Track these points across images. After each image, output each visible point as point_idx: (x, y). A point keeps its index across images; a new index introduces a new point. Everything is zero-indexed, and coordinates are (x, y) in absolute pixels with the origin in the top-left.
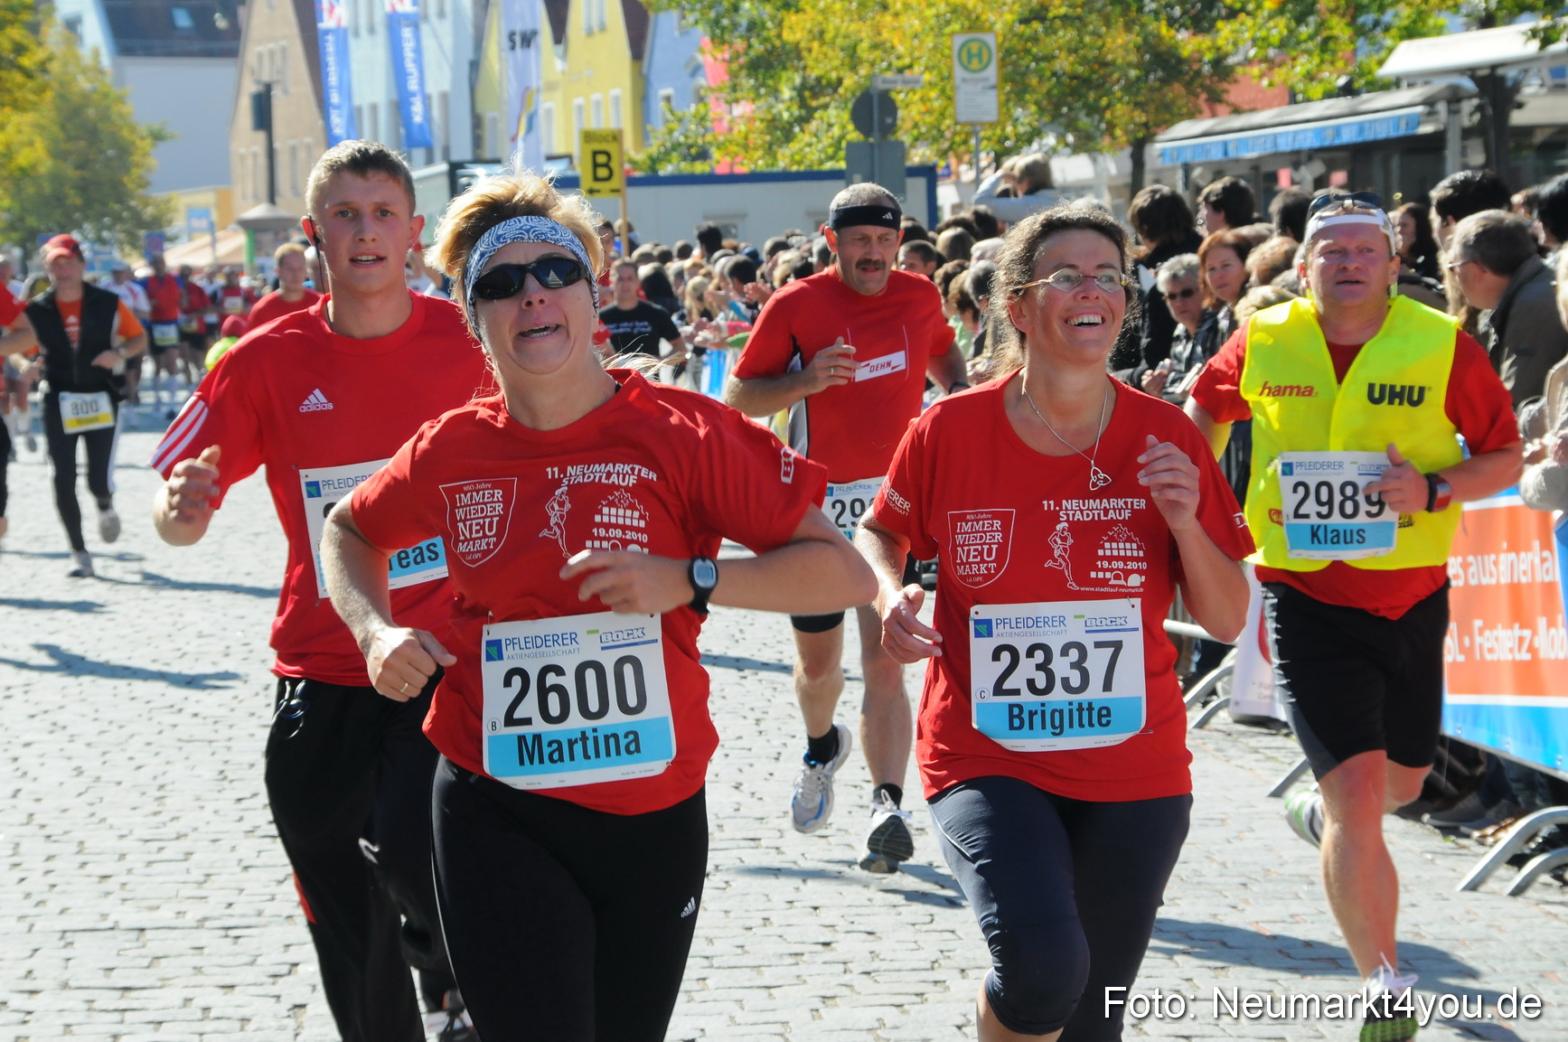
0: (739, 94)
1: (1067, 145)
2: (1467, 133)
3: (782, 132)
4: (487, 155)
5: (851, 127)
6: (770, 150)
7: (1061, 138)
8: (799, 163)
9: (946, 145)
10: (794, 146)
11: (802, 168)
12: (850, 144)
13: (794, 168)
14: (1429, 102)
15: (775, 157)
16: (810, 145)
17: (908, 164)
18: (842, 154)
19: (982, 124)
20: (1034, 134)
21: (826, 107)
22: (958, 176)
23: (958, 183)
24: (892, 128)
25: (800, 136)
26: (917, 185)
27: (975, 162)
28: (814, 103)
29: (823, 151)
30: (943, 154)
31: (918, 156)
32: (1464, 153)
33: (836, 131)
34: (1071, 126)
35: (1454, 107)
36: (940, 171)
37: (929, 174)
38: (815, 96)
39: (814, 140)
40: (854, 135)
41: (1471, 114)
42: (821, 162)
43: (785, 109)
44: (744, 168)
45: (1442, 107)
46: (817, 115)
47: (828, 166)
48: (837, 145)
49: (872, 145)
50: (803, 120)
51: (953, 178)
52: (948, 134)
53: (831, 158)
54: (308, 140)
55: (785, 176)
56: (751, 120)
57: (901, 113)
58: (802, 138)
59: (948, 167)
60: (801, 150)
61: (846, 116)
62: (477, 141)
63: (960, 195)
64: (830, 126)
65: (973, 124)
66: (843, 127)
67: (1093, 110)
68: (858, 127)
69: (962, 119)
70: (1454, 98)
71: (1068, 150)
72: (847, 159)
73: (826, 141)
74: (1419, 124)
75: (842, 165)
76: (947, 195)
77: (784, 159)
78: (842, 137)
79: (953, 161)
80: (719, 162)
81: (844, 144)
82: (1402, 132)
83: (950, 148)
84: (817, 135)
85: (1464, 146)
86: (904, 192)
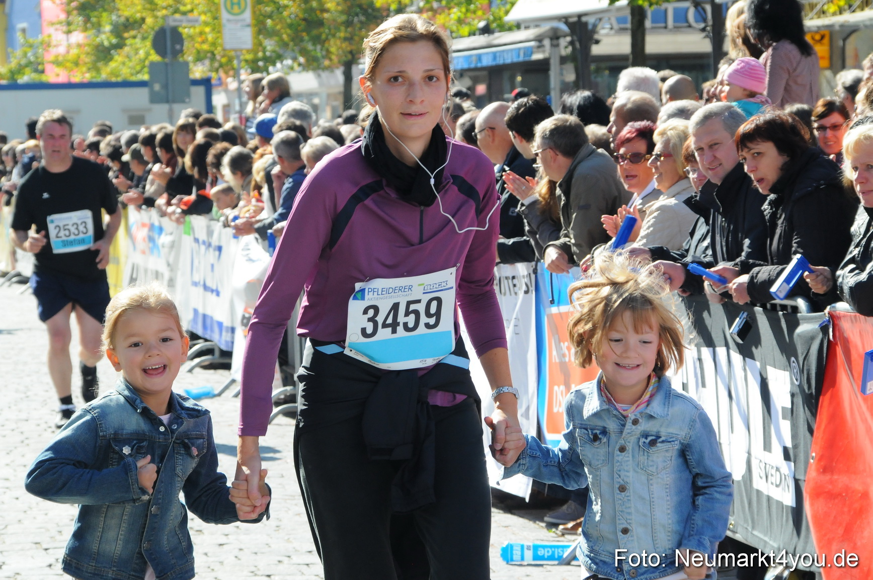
0: (72, 27)
1: (300, 65)
2: (563, 60)
3: (103, 54)
5: (152, 52)
6: (95, 68)
7: (295, 59)
8: (117, 75)
9: (217, 64)
10: (113, 64)
11: (119, 79)
12: (152, 64)
13: (114, 79)
14: (539, 39)
15: (98, 70)
16: (124, 63)
17: (192, 77)
18: (146, 70)
19: (242, 51)
20: (280, 57)
21: (134, 37)
22: (226, 85)
23: (227, 91)
24: (180, 53)
25: (116, 57)
26: (198, 92)
27: (236, 75)
28: (126, 35)
29: (132, 68)
30: (216, 71)
31: (198, 71)
32: (562, 74)
33: (142, 53)
34: (303, 52)
35: (555, 42)
36: (213, 82)
37: (206, 83)
38: (126, 30)
39: (126, 60)
40: (155, 57)
41: (566, 47)
42: (132, 75)
43: (106, 38)
44: (77, 78)
45: (547, 42)
46: (128, 43)
47: (136, 78)
49: (166, 64)
51: (224, 87)
52: (218, 57)
53: (138, 73)
55: (107, 85)
56: (82, 45)
57: (187, 42)
58: (118, 58)
59: (220, 79)
60: (118, 67)
61: (148, 44)
63: (228, 98)
64: (138, 50)
65: (235, 50)
66: (147, 52)
67: (317, 41)
68: (157, 52)
69: (228, 47)
70: (555, 36)
71: (301, 68)
72: (150, 73)
73: (135, 60)
74: (532, 53)
75: (146, 77)
76: (219, 99)
77: (105, 74)
79: (222, 74)
81: (147, 63)
82: (521, 59)
83: (221, 66)
84: (128, 57)
85: (561, 69)
86: (188, 95)
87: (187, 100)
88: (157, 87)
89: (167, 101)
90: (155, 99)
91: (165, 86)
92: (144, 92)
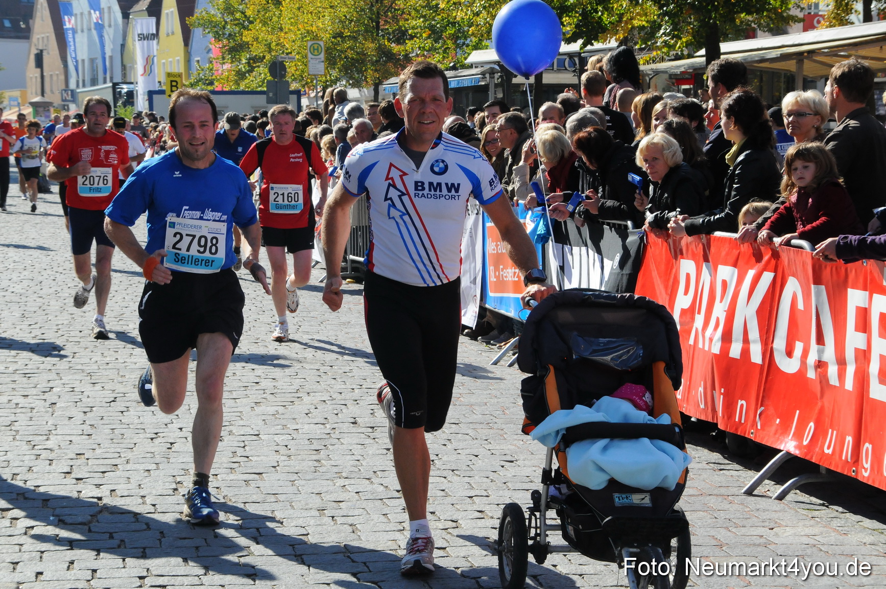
0: (225, 61)
1: (350, 84)
2: (496, 86)
3: (241, 75)
4: (128, 81)
5: (268, 75)
6: (237, 83)
7: (348, 81)
8: (249, 88)
9: (304, 83)
10: (246, 81)
11: (250, 90)
12: (268, 81)
13: (247, 90)
14: (483, 74)
15: (239, 85)
16: (252, 81)
17: (290, 89)
18: (265, 85)
19: (318, 75)
20: (338, 79)
21: (259, 67)
22: (309, 95)
23: (309, 98)
24: (284, 76)
25: (249, 77)
26: (293, 98)
27: (315, 90)
28: (254, 65)
29: (257, 83)
30: (303, 86)
31: (294, 86)
32: (495, 94)
33: (263, 76)
34: (351, 78)
35: (492, 75)
36: (302, 93)
37: (298, 94)
38: (255, 62)
39: (254, 79)
40: (269, 78)
41: (498, 79)
42: (257, 87)
43: (243, 67)
44: (227, 89)
45: (487, 76)
46: (255, 70)
47: (259, 89)
48: (263, 82)
49: (276, 82)
50: (251, 71)
51: (307, 95)
52: (305, 79)
53: (260, 86)
54: (57, 72)
55: (243, 93)
56: (229, 71)
57: (288, 70)
59: (305, 91)
60: (249, 83)
61: (267, 70)
62: (124, 75)
63: (309, 102)
64: (260, 74)
65: (315, 75)
66: (266, 75)
67: (360, 72)
68: (271, 75)
69: (311, 73)
70: (492, 72)
72: (267, 87)
73: (259, 80)
74: (479, 81)
75: (265, 89)
76: (305, 102)
77: (242, 87)
78: (265, 79)
79: (307, 89)
80: (218, 86)
81: (266, 81)
82: (473, 84)
83: (307, 83)
84: (255, 77)
85: (495, 91)
86: (288, 100)
88: (271, 95)
90: (269, 101)
91: (275, 94)
92: (265, 96)
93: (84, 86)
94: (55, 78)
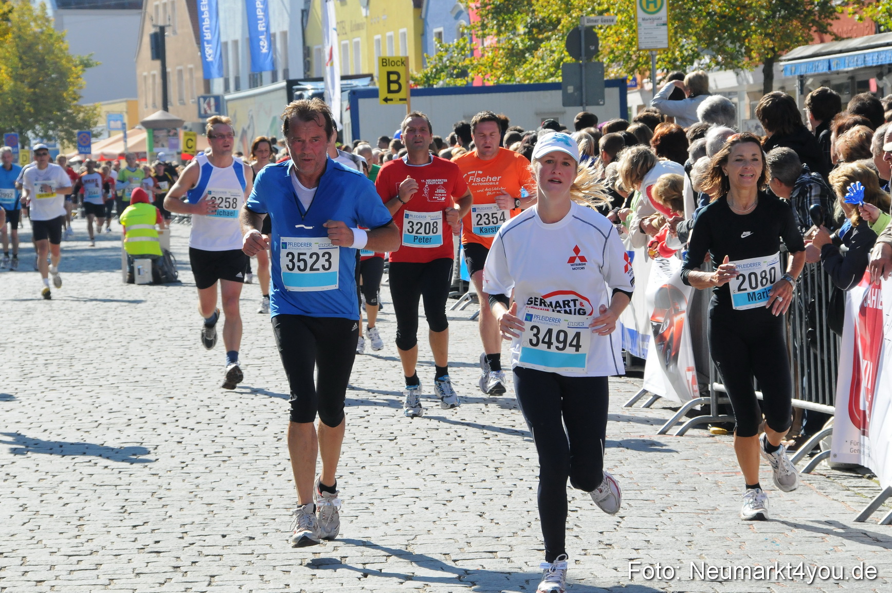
0: (486, 31)
1: (718, 63)
3: (516, 56)
4: (315, 75)
5: (566, 53)
6: (509, 71)
7: (713, 58)
8: (531, 78)
9: (633, 65)
10: (526, 66)
11: (532, 82)
12: (565, 64)
13: (527, 82)
15: (512, 74)
16: (538, 66)
17: (606, 78)
18: (560, 72)
19: (658, 50)
20: (696, 55)
21: (548, 39)
22: (642, 87)
23: (642, 91)
24: (595, 54)
25: (530, 58)
26: (613, 93)
27: (652, 78)
28: (541, 37)
29: (547, 69)
30: (631, 71)
31: (614, 72)
33: (556, 56)
34: (721, 50)
36: (629, 83)
37: (622, 85)
38: (541, 31)
39: (541, 62)
40: (568, 59)
42: (546, 78)
43: (520, 41)
44: (491, 83)
46: (542, 45)
47: (550, 80)
48: (557, 66)
49: (581, 65)
51: (639, 88)
52: (634, 57)
53: (552, 75)
54: (190, 65)
55: (521, 88)
56: (495, 49)
57: (601, 43)
58: (533, 60)
59: (635, 79)
60: (531, 69)
61: (563, 45)
62: (307, 66)
63: (643, 100)
64: (552, 52)
65: (651, 50)
66: (561, 53)
67: (737, 39)
68: (571, 54)
69: (644, 46)
71: (719, 67)
72: (564, 75)
73: (549, 63)
75: (560, 79)
76: (634, 99)
77: (519, 76)
78: (562, 59)
79: (638, 76)
80: (475, 78)
81: (562, 63)
83: (636, 66)
84: (542, 59)
86: (603, 98)
87: (601, 103)
88: (570, 89)
89: (581, 105)
90: (568, 101)
91: (579, 88)
92: (558, 95)
93: (237, 88)
94: (186, 76)
